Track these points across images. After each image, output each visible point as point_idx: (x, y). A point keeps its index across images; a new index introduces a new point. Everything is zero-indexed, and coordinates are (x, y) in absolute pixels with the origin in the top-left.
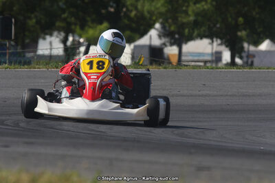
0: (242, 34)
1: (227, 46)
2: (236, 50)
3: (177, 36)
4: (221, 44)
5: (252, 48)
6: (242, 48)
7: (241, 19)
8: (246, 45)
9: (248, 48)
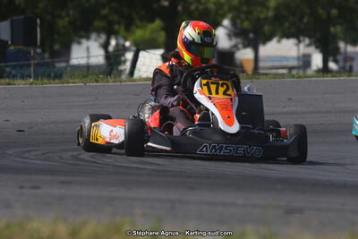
0: (336, 30)
1: (317, 47)
2: (329, 52)
3: (251, 35)
4: (309, 45)
5: (350, 49)
6: (338, 49)
7: (334, 12)
8: (342, 45)
9: (345, 49)
